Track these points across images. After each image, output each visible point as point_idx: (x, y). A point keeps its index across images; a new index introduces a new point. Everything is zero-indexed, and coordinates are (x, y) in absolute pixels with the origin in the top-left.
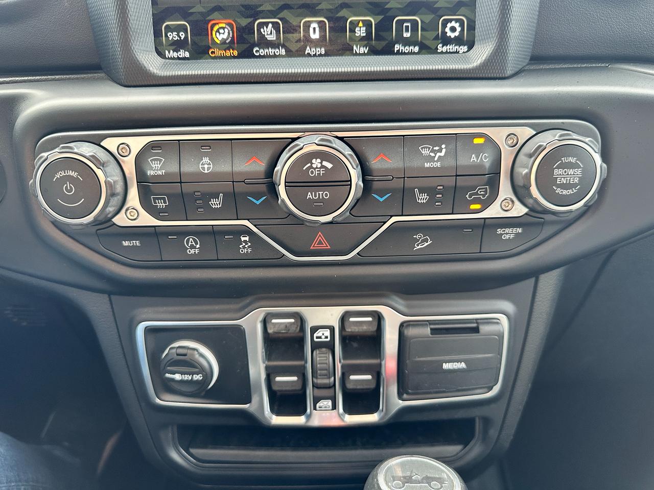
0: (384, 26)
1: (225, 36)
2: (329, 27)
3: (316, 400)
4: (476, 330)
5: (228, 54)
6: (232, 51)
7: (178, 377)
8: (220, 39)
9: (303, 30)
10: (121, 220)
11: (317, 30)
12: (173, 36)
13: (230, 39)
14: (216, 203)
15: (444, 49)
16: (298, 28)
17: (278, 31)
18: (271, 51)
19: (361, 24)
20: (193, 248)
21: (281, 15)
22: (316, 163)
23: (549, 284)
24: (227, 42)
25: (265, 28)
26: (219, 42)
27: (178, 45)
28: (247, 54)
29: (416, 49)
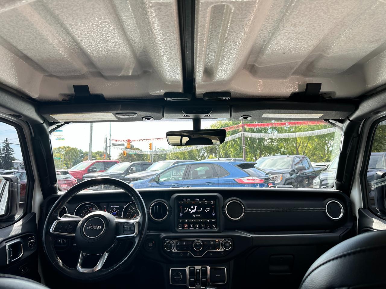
0: (206, 225)
1: (186, 226)
3: (197, 283)
4: (221, 270)
6: (187, 228)
7: (176, 277)
10: (173, 251)
11: (197, 226)
12: (180, 226)
14: (185, 249)
16: (195, 226)
17: (193, 226)
18: (192, 228)
19: (203, 225)
20: (182, 255)
22: (198, 243)
23: (232, 262)
25: (191, 225)
27: (180, 227)
28: (189, 229)
29: (210, 228)
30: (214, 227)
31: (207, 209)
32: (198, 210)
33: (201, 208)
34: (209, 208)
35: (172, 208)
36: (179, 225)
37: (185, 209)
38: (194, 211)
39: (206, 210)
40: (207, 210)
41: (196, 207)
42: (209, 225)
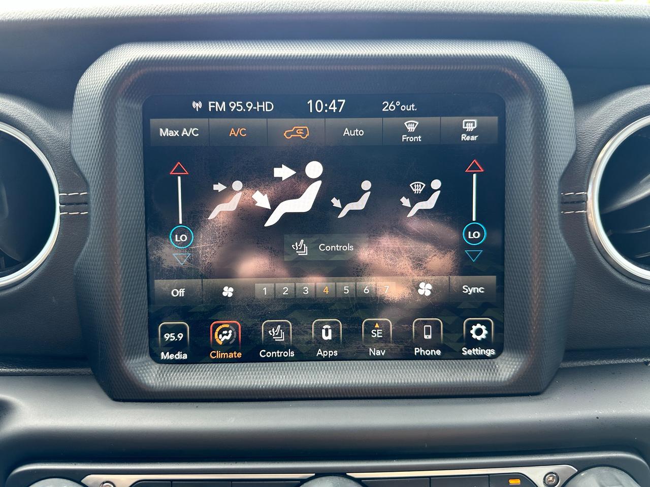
1: (228, 338)
2: (342, 329)
5: (231, 355)
6: (235, 353)
8: (222, 340)
9: (314, 332)
11: (330, 331)
12: (169, 337)
13: (234, 340)
15: (470, 352)
16: (308, 330)
17: (287, 333)
18: (278, 354)
19: (377, 326)
21: (291, 316)
24: (231, 343)
25: (273, 329)
26: (221, 343)
27: (174, 347)
29: (438, 352)
30: (473, 344)
31: (418, 188)
32: (336, 203)
33: (366, 185)
34: (436, 184)
35: (85, 185)
36: (166, 329)
37: (219, 187)
38: (304, 203)
39: (406, 202)
40: (415, 199)
41: (314, 169)
42: (436, 325)
